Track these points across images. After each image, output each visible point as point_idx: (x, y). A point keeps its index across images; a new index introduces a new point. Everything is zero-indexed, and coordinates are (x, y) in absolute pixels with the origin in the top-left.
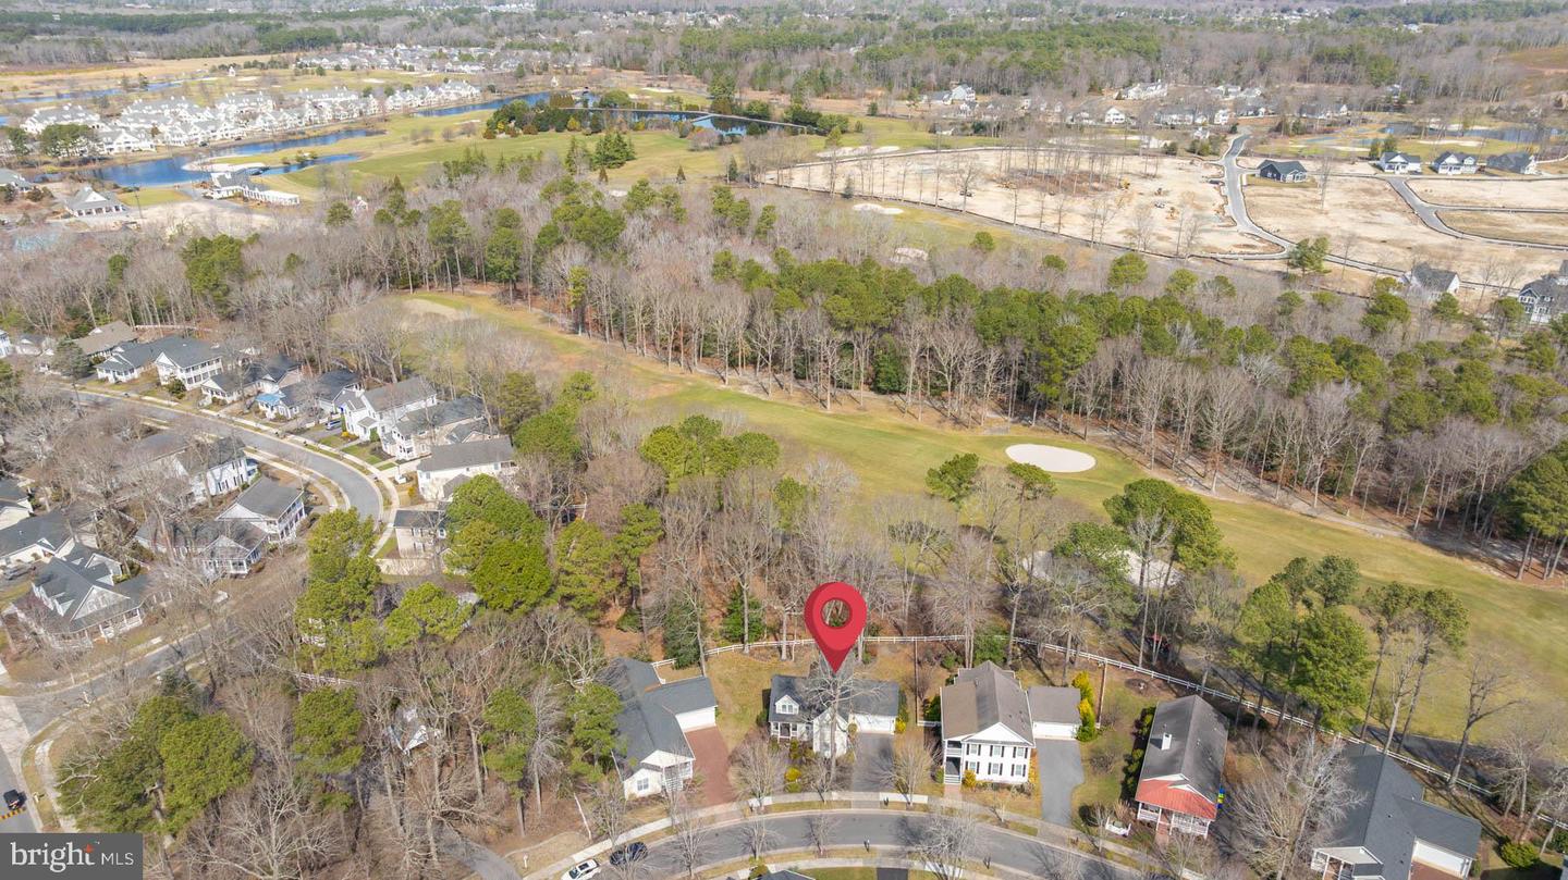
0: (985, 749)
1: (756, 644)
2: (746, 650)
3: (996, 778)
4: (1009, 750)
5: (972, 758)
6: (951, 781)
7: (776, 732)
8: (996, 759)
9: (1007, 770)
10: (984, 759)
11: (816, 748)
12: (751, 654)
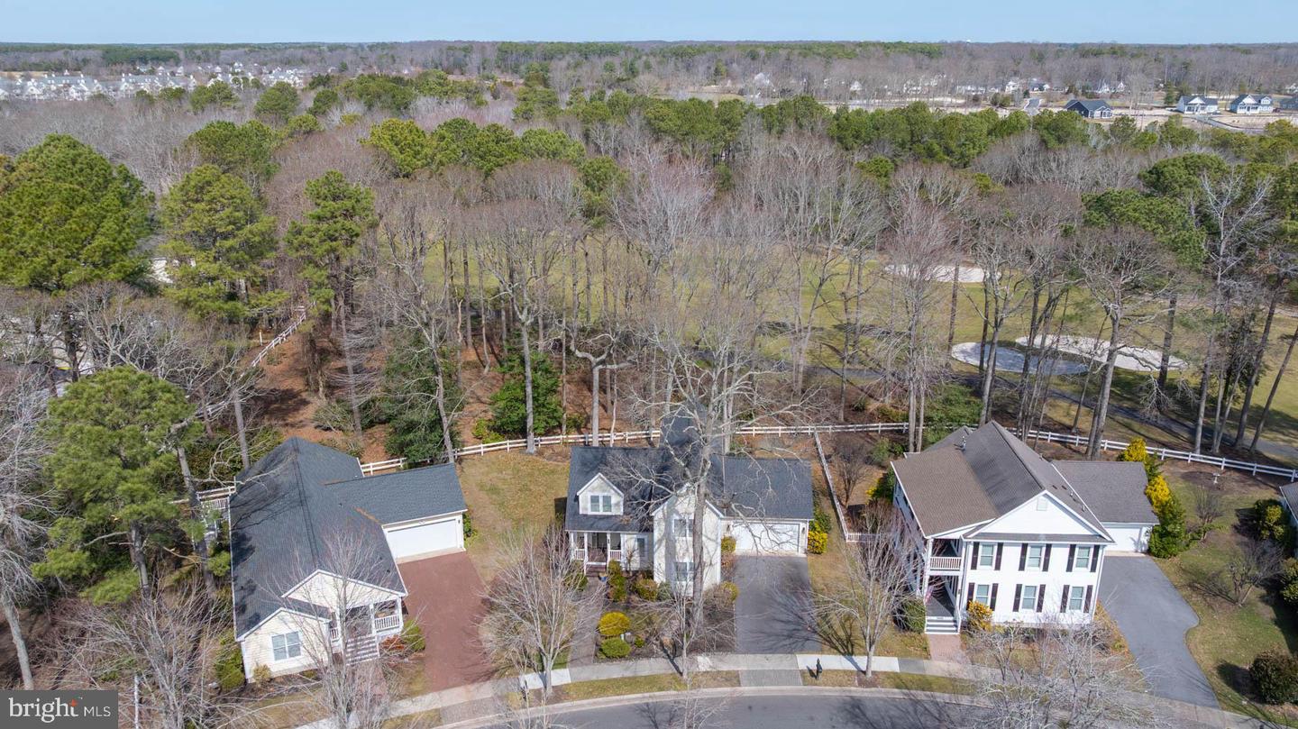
0: (1011, 554)
1: (546, 440)
2: (532, 449)
3: (1028, 617)
4: (1059, 555)
5: (982, 576)
6: (938, 628)
7: (579, 554)
8: (1033, 576)
9: (1052, 602)
10: (1008, 577)
11: (659, 578)
12: (540, 453)
